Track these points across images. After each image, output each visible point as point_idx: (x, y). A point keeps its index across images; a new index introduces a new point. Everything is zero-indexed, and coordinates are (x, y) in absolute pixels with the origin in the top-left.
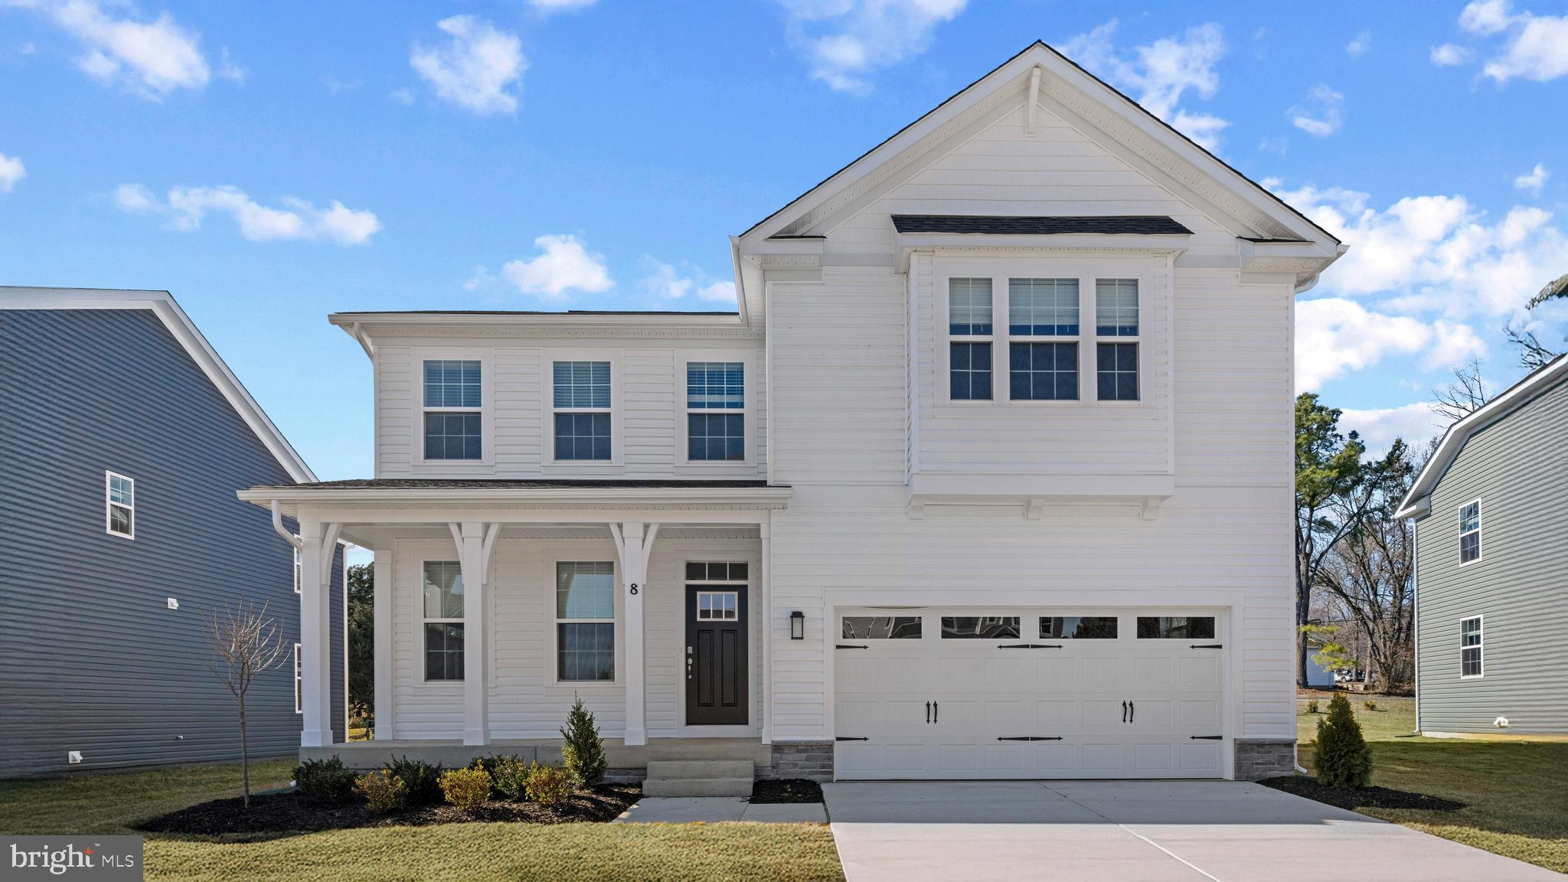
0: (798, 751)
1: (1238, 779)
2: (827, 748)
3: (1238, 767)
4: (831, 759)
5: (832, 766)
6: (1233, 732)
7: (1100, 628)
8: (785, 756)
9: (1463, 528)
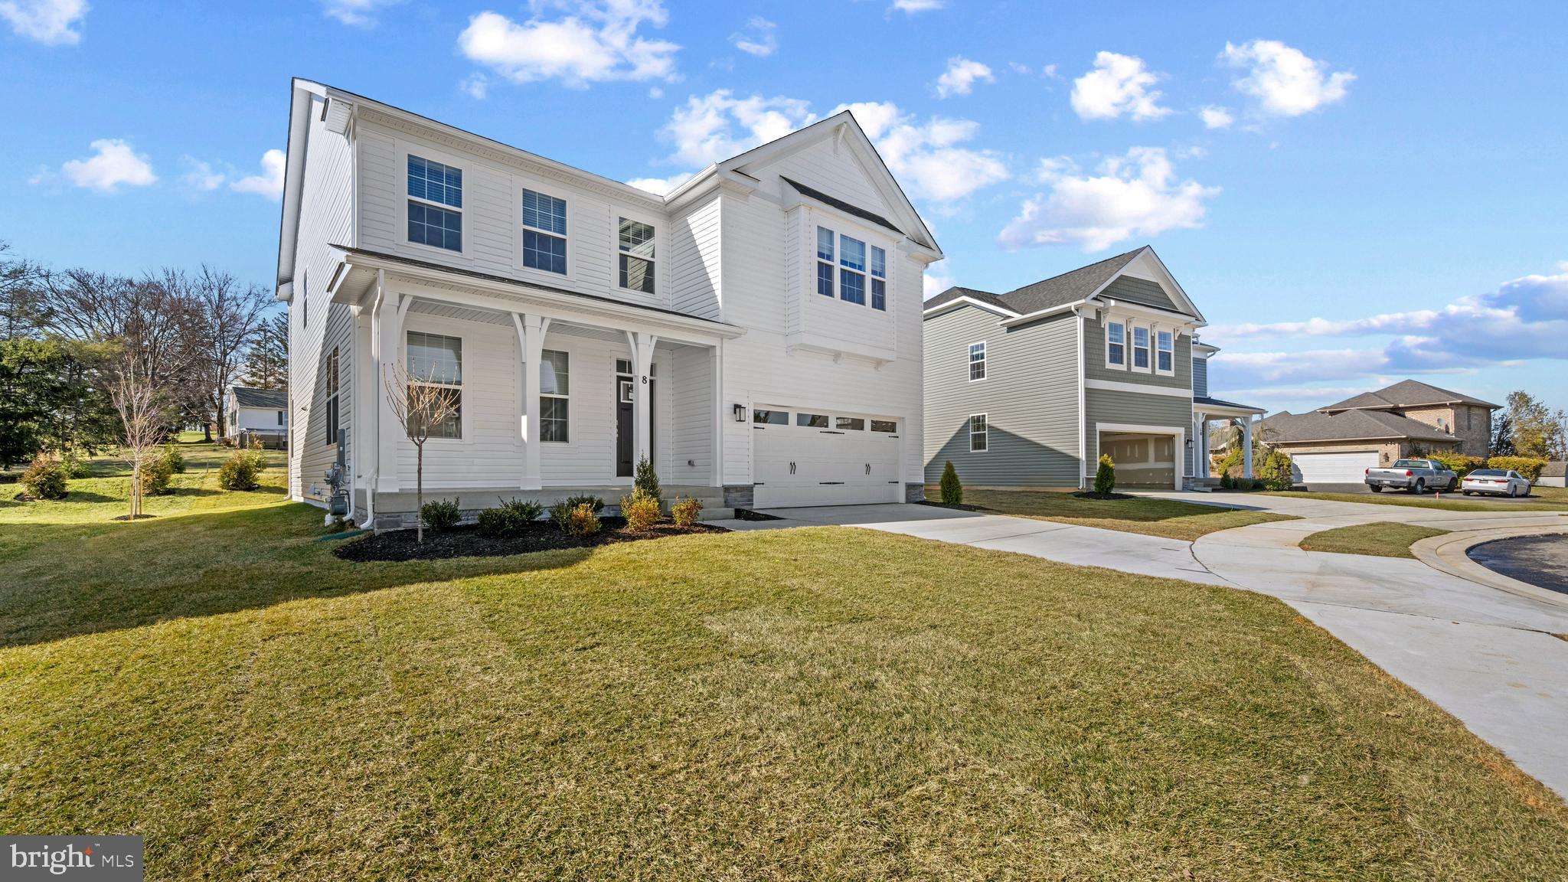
0: (737, 491)
1: (907, 503)
2: (749, 489)
3: (907, 498)
4: (752, 496)
5: (752, 500)
6: (904, 479)
7: (858, 424)
8: (731, 495)
9: (973, 358)
